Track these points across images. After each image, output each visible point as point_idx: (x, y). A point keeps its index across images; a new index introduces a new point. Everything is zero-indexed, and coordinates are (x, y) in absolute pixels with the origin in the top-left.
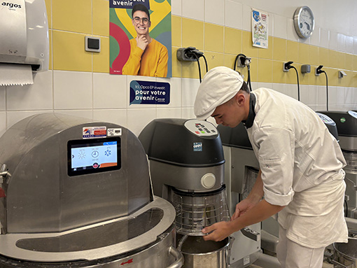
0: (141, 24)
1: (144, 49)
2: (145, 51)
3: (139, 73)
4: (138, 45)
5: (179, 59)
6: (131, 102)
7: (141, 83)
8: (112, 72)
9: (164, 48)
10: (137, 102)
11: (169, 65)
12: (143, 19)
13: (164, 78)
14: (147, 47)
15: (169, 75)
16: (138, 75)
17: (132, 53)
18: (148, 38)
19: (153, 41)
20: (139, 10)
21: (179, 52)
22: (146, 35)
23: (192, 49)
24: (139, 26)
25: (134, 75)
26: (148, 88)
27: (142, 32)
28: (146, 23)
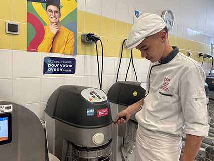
0: (54, 15)
1: (55, 33)
2: (56, 35)
3: (51, 51)
4: (51, 30)
5: (83, 42)
6: (44, 72)
7: (52, 58)
8: (29, 50)
9: (72, 33)
10: (50, 73)
11: (75, 46)
12: (55, 11)
13: (71, 54)
14: (58, 32)
15: (75, 53)
16: (50, 52)
17: (46, 36)
18: (59, 26)
19: (63, 28)
20: (52, 4)
21: (83, 37)
22: (57, 23)
23: (92, 35)
24: (51, 16)
25: (47, 52)
26: (58, 62)
27: (54, 21)
28: (57, 14)
